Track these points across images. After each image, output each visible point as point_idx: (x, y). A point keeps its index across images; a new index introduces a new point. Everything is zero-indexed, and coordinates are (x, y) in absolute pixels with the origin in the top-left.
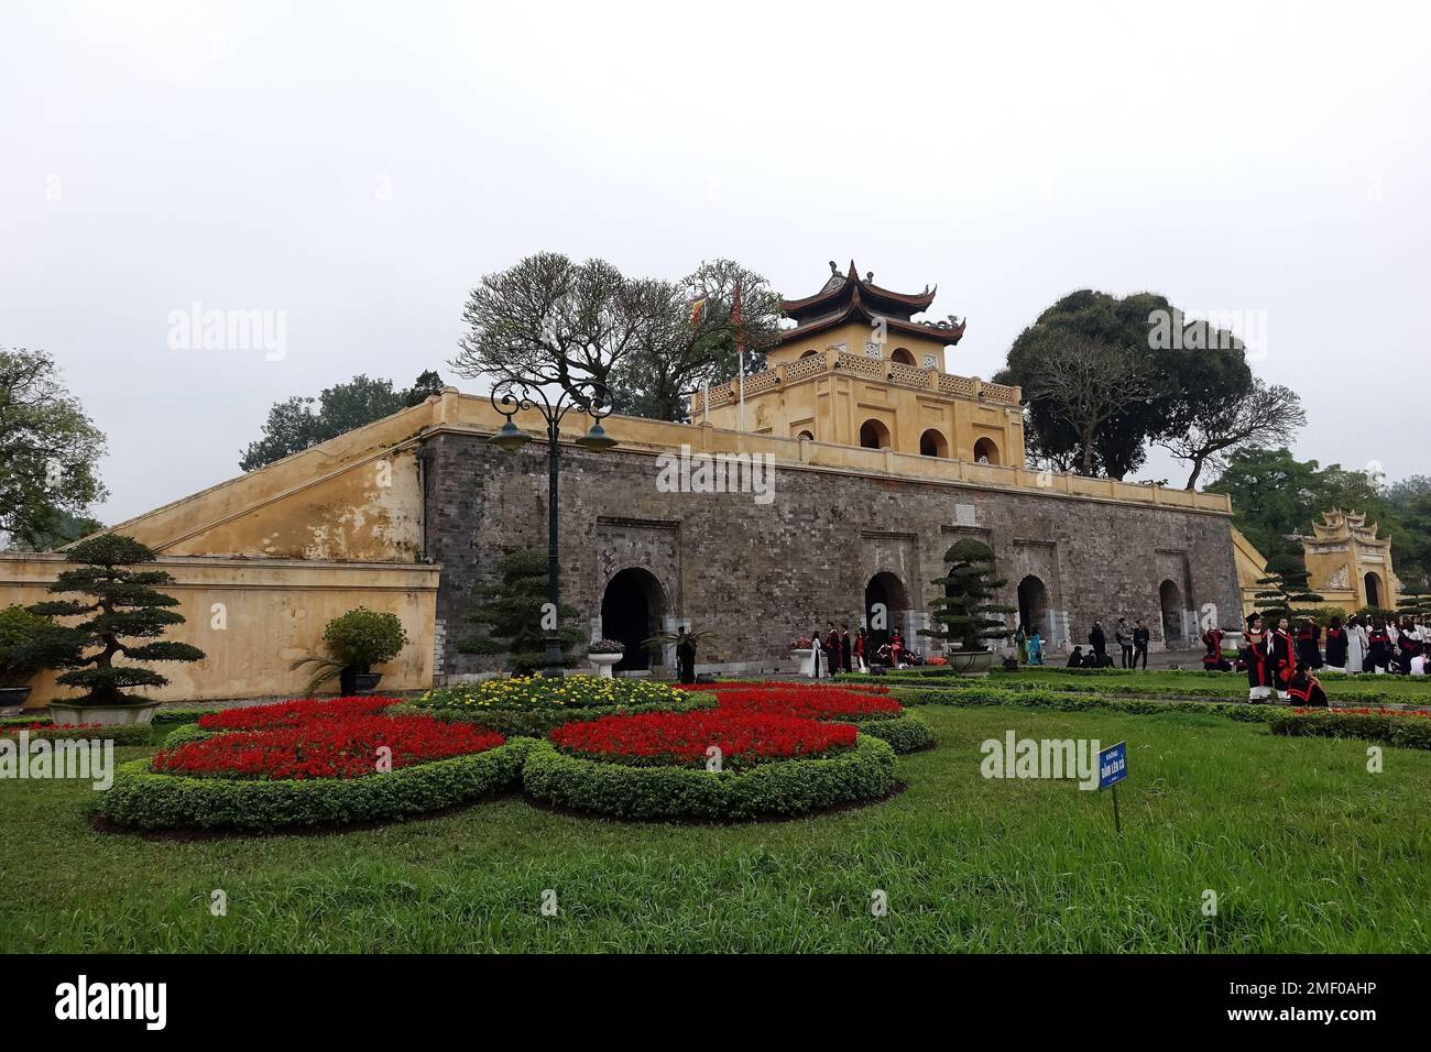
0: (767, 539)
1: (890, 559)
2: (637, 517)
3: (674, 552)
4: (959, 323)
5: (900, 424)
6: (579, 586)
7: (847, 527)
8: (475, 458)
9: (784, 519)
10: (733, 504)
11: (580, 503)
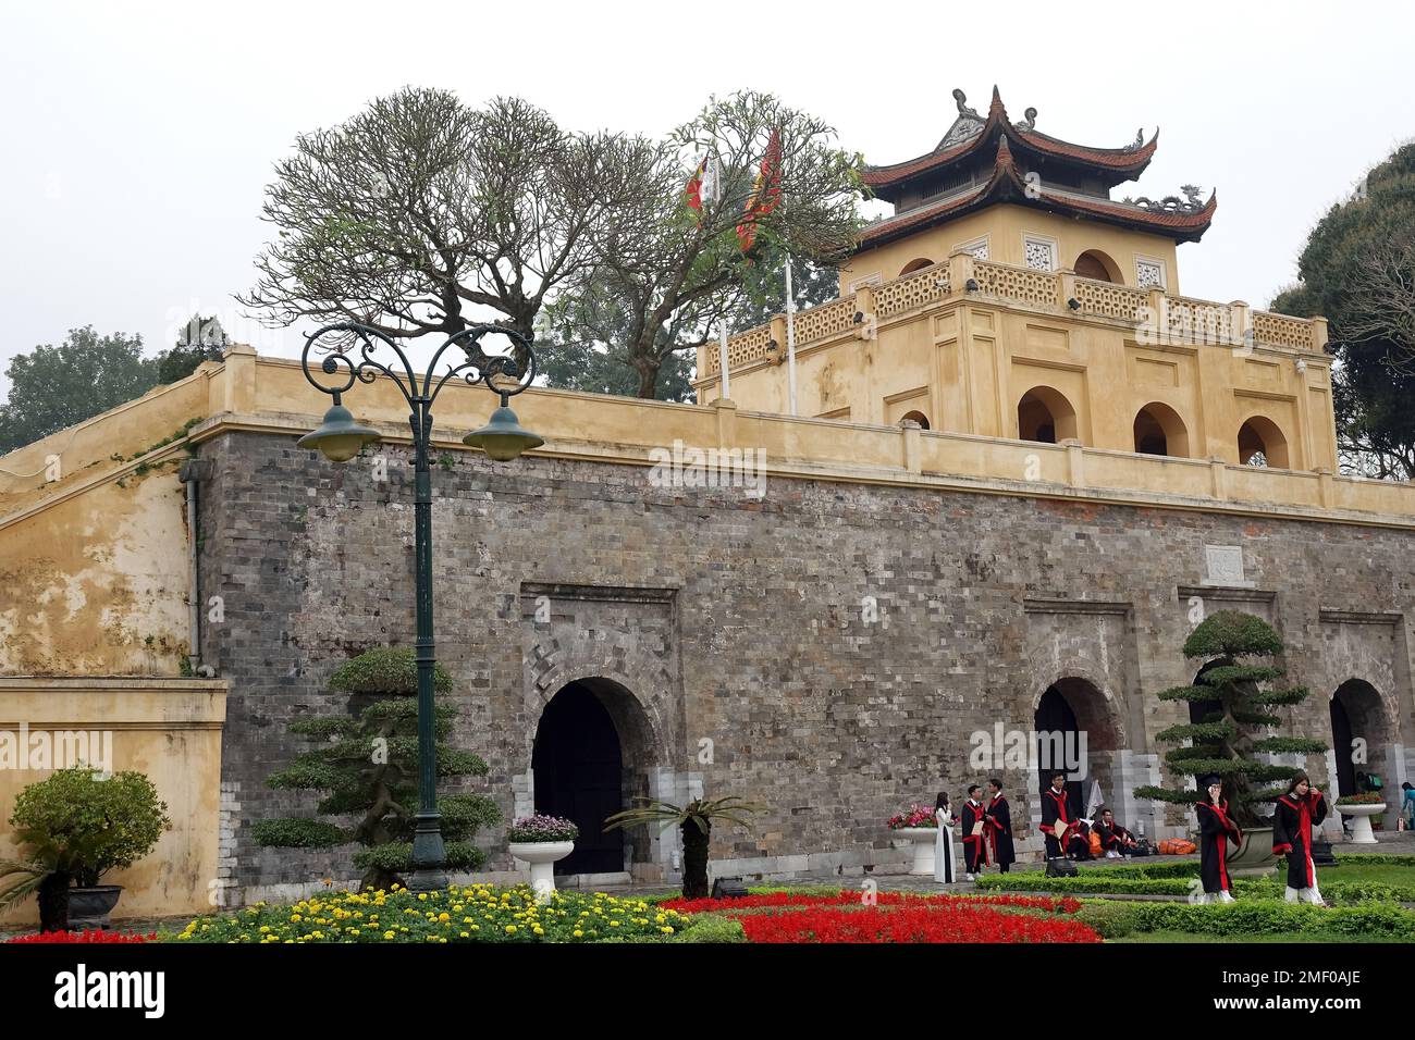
0: (845, 617)
1: (1082, 653)
2: (597, 582)
3: (668, 647)
4: (1204, 199)
5: (1093, 396)
6: (488, 714)
7: (998, 593)
8: (288, 476)
9: (876, 582)
10: (777, 554)
11: (487, 557)
